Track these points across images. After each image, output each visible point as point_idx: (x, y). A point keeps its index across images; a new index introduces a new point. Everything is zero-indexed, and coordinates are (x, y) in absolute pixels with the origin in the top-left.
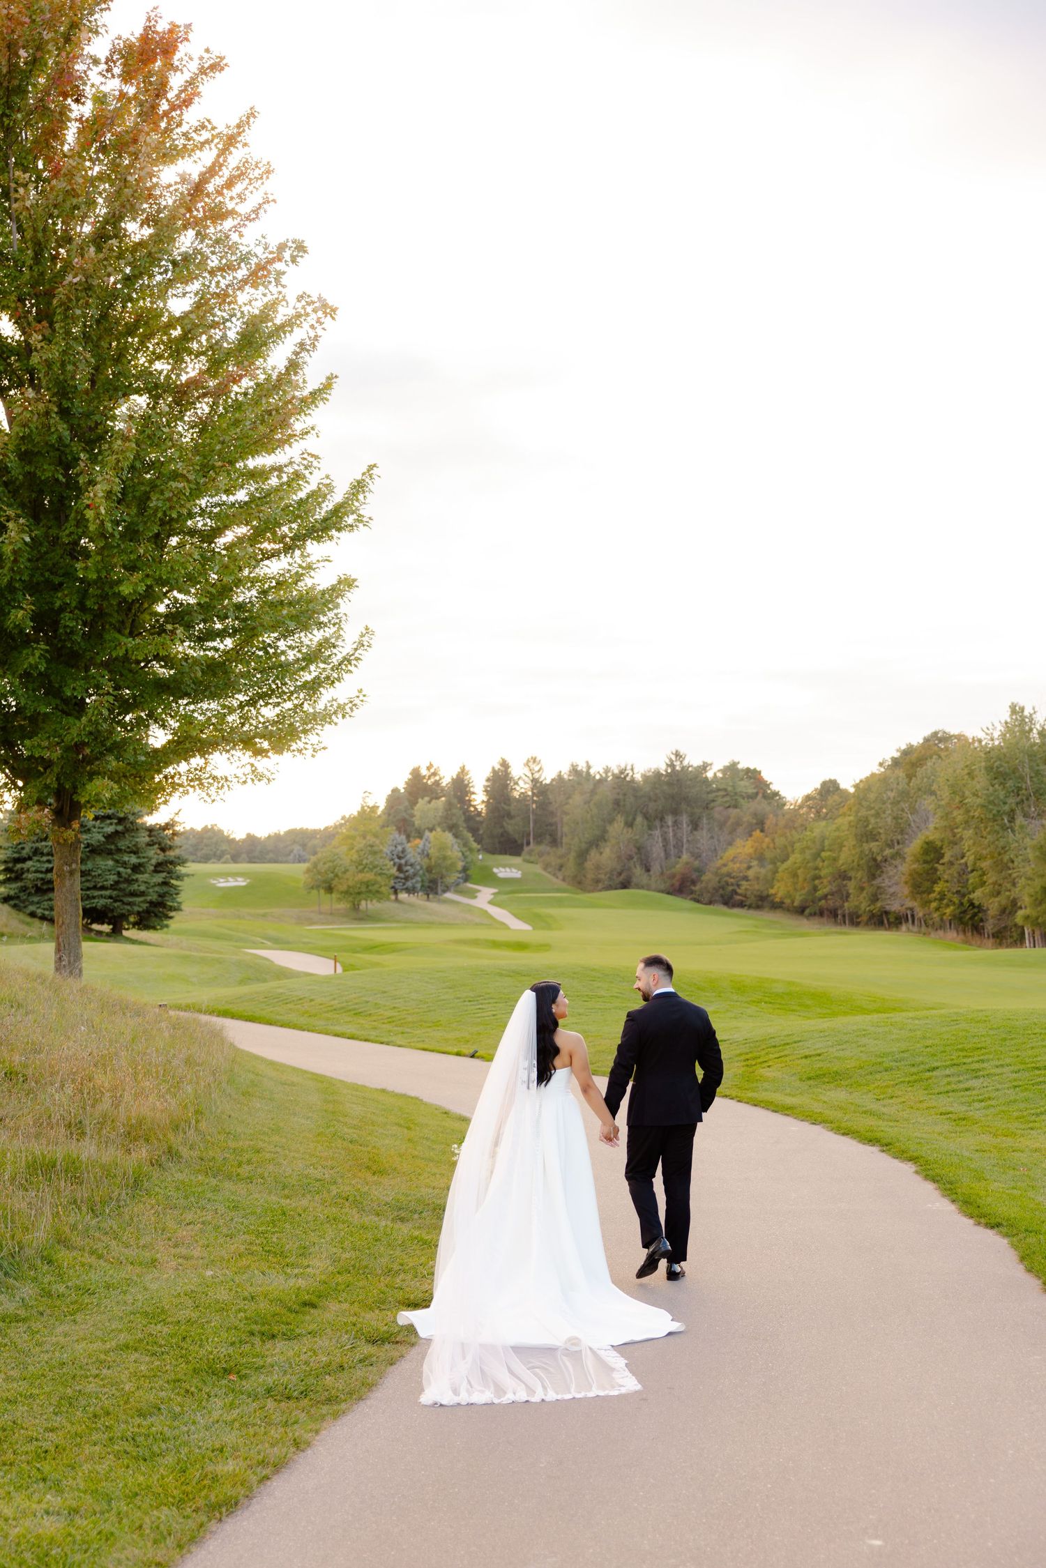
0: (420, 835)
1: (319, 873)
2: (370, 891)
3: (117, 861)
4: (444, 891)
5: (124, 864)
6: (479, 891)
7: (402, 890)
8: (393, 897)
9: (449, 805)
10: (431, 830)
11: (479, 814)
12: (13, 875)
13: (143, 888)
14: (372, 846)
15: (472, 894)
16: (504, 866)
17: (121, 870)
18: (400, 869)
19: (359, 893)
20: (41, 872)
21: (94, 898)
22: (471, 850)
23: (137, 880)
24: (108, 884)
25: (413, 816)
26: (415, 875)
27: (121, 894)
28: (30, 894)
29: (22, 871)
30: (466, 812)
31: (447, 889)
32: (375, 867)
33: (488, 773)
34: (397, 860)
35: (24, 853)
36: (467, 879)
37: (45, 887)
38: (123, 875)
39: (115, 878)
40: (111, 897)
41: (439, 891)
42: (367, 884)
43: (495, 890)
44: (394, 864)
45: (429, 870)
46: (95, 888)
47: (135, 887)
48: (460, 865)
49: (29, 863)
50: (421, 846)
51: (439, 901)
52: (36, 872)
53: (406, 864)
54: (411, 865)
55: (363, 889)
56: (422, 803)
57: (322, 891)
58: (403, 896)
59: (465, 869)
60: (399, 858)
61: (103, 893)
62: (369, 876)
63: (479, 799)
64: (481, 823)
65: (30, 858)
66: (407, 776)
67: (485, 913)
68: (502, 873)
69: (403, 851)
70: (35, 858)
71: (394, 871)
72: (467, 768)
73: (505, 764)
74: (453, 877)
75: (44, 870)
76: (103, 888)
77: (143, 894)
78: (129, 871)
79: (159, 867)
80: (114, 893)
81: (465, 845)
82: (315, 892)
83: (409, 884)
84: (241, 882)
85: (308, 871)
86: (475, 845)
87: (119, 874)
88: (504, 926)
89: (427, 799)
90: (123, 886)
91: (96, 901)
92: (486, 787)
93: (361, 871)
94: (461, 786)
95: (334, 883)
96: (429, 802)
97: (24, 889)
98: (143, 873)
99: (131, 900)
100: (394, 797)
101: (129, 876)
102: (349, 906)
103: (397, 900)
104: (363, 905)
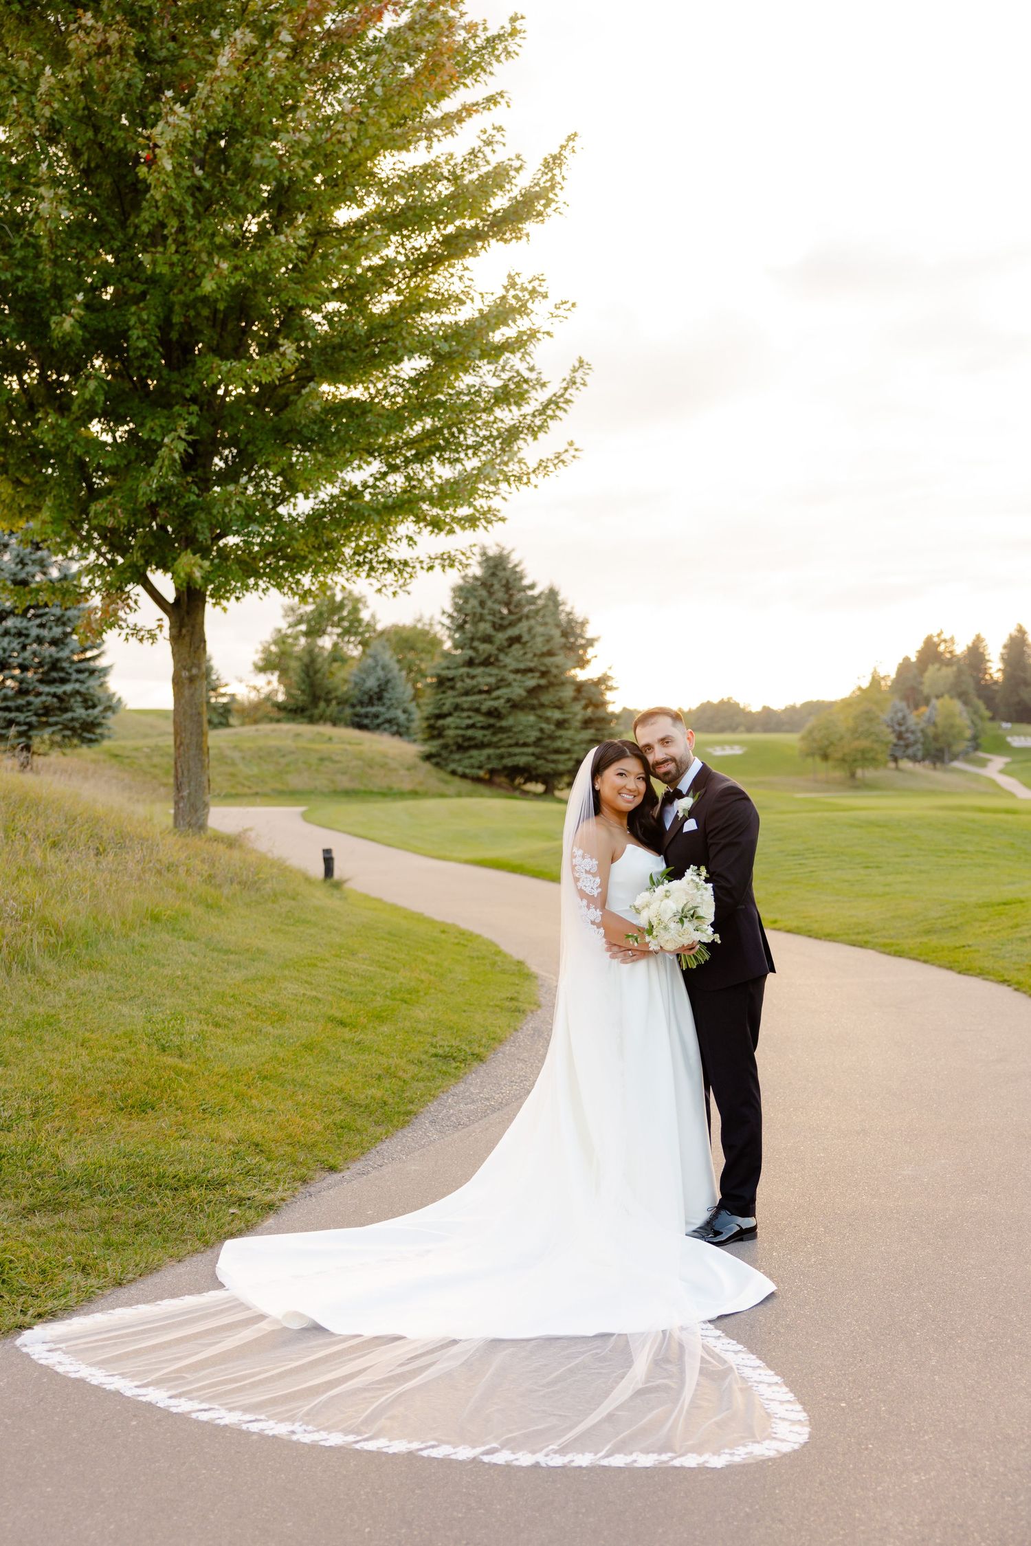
0: (927, 701)
1: (814, 740)
2: (865, 759)
3: (540, 717)
4: (952, 760)
5: (548, 720)
6: (990, 760)
7: (902, 758)
8: (892, 765)
9: (960, 673)
10: (938, 697)
11: (996, 683)
12: (435, 732)
13: (567, 745)
14: (867, 712)
15: (983, 763)
16: (1019, 735)
17: (544, 725)
18: (900, 736)
19: (855, 761)
20: (461, 728)
21: (515, 755)
22: (982, 718)
23: (560, 737)
24: (531, 739)
25: (921, 683)
26: (916, 742)
27: (544, 751)
28: (451, 752)
29: (444, 728)
30: (978, 681)
31: (955, 757)
32: (871, 734)
33: (1005, 639)
34: (897, 728)
35: (445, 709)
36: (977, 748)
37: (466, 744)
38: (547, 732)
39: (538, 734)
40: (533, 754)
41: (946, 758)
42: (863, 752)
43: (1006, 760)
44: (894, 731)
45: (936, 738)
46: (517, 745)
47: (558, 744)
48: (968, 733)
49: (449, 720)
50: (927, 714)
51: (946, 771)
52: (457, 728)
53: (907, 731)
54: (913, 732)
55: (859, 756)
56: (932, 669)
57: (818, 759)
58: (906, 764)
59: (975, 738)
60: (900, 725)
61: (526, 750)
62: (864, 743)
63: (995, 668)
64: (996, 691)
65: (450, 714)
66: (919, 645)
67: (993, 783)
68: (1016, 742)
69: (904, 718)
70: (456, 714)
71: (892, 738)
72: (983, 636)
73: (1021, 631)
74: (960, 746)
75: (464, 726)
76: (525, 745)
77: (568, 751)
78: (552, 727)
79: (587, 723)
80: (537, 750)
81: (976, 712)
82: (810, 760)
83: (910, 751)
84: (737, 751)
85: (803, 739)
86: (987, 714)
87: (541, 730)
88: (1012, 795)
89: (937, 666)
90: (546, 743)
91: (517, 758)
92: (1002, 654)
93: (858, 738)
94: (976, 655)
95: (830, 750)
96: (939, 670)
97: (445, 746)
98: (567, 729)
99: (555, 757)
100: (905, 666)
101: (553, 732)
102: (848, 774)
103: (897, 768)
104: (859, 773)
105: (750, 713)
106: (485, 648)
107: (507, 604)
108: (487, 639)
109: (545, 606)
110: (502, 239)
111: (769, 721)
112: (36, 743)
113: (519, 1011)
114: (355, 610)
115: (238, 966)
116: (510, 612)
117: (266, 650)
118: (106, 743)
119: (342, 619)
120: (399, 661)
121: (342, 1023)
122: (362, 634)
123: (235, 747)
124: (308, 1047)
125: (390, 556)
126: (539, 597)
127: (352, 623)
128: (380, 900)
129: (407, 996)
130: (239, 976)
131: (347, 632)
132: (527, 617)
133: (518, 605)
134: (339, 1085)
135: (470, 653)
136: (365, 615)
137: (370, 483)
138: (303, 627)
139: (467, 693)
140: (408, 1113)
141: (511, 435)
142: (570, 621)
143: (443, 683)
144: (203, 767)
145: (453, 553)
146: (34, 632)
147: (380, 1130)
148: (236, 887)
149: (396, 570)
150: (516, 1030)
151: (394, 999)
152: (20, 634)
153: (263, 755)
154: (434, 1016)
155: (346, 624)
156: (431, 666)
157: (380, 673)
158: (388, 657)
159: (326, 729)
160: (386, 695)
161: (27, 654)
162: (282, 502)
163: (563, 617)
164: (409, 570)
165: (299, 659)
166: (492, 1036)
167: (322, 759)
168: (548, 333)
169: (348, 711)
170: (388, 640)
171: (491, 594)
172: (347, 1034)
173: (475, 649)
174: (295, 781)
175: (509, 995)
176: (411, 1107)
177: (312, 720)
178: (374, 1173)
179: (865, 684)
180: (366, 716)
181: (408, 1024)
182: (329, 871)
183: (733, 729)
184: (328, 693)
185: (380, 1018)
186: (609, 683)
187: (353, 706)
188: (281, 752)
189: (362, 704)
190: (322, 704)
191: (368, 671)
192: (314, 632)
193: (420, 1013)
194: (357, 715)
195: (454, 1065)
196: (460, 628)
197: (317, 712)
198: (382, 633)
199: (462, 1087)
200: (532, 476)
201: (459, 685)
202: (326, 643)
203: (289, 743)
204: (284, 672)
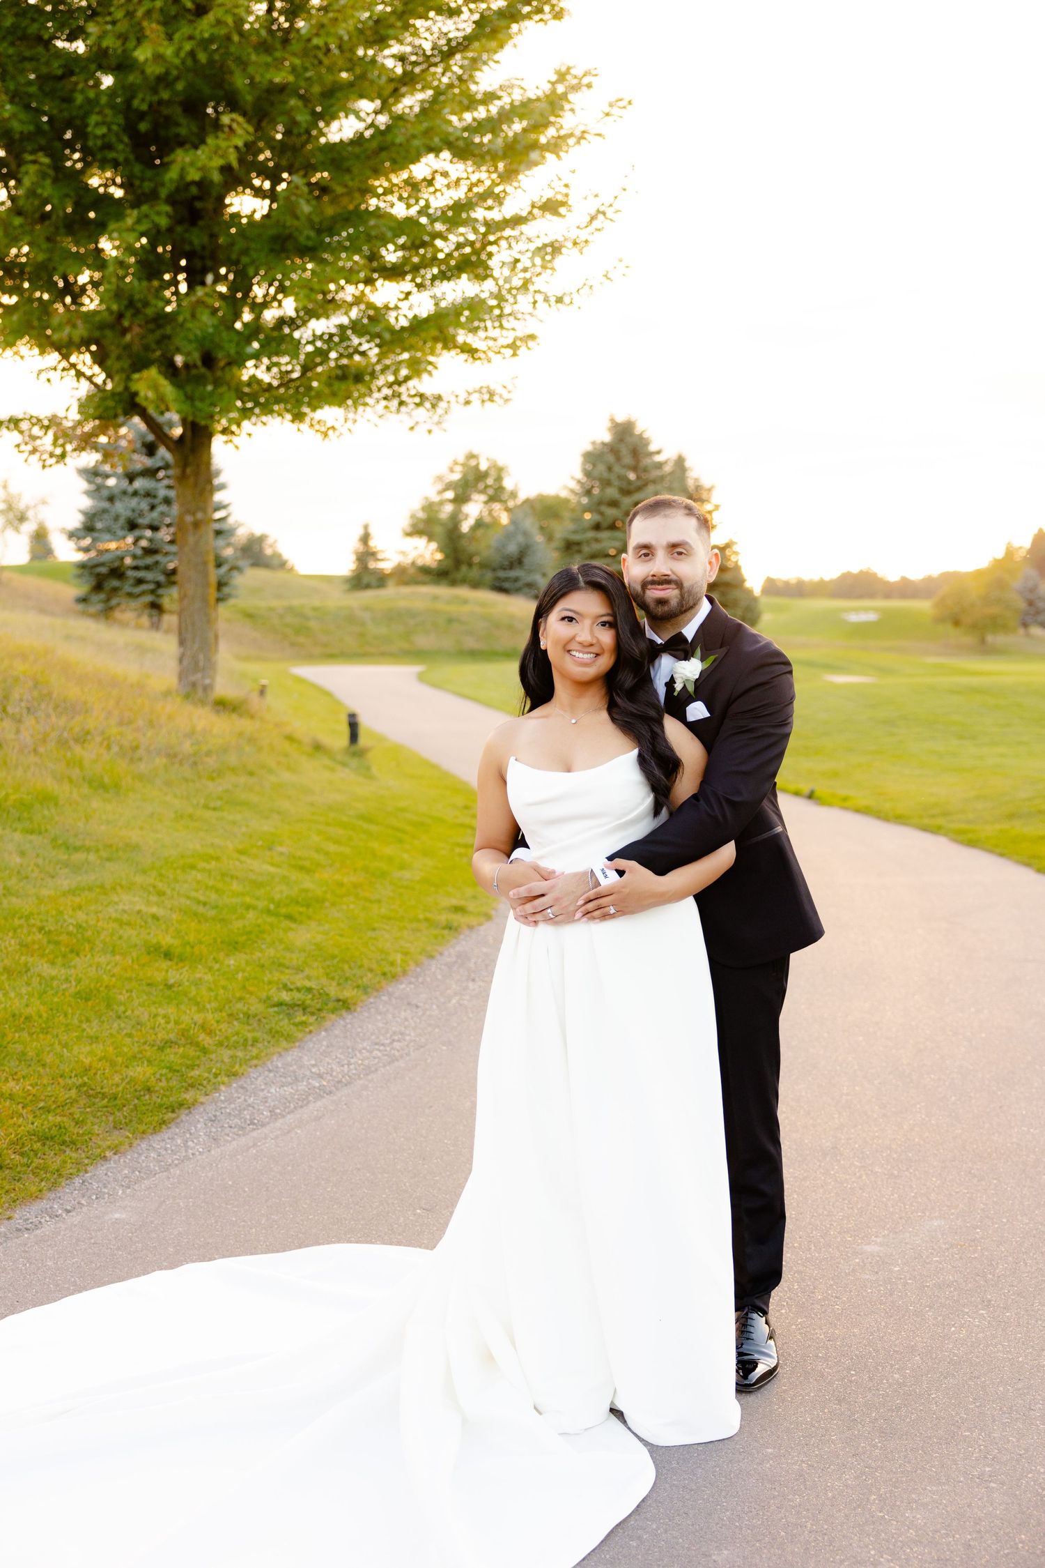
1: (947, 607)
2: (995, 625)
7: (1032, 625)
8: (1021, 631)
14: (1000, 582)
18: (1031, 603)
19: (985, 627)
32: (1002, 601)
34: (1028, 595)
42: (994, 618)
44: (1025, 599)
53: (1038, 599)
54: (1044, 600)
55: (990, 622)
57: (949, 625)
58: (1036, 630)
60: (1031, 592)
62: (995, 610)
69: (1035, 586)
71: (1022, 605)
82: (941, 626)
83: (1040, 618)
84: (871, 617)
85: (935, 605)
93: (989, 605)
95: (961, 617)
100: (1039, 537)
103: (1028, 635)
104: (990, 638)
105: (888, 583)
106: (611, 512)
107: (634, 469)
108: (614, 504)
109: (672, 473)
110: (541, 20)
111: (906, 589)
112: (166, 602)
113: (450, 928)
114: (499, 479)
115: (77, 869)
116: (638, 478)
117: (413, 516)
118: (232, 602)
119: (487, 487)
120: (542, 528)
121: (168, 955)
122: (505, 502)
123: (367, 609)
124: (84, 996)
125: (422, 391)
126: (666, 462)
127: (496, 490)
128: (435, 767)
129: (294, 910)
130: (66, 882)
131: (492, 499)
132: (654, 482)
133: (646, 470)
134: (87, 1061)
135: (597, 518)
136: (508, 484)
137: (391, 305)
138: (450, 495)
139: (593, 556)
140: (176, 1107)
141: (555, 248)
142: (698, 488)
143: (570, 547)
144: (209, 621)
145: (492, 387)
146: (162, 493)
147: (116, 1137)
148: (160, 761)
149: (428, 405)
150: (431, 957)
151: (277, 915)
152: (148, 494)
153: (392, 616)
154: (319, 938)
155: (490, 492)
156: (562, 530)
157: (520, 539)
158: (530, 524)
159: (463, 592)
160: (526, 561)
161: (155, 514)
162: (298, 327)
163: (690, 483)
164: (442, 405)
165: (443, 524)
166: (386, 969)
167: (450, 621)
168: (599, 135)
169: (489, 576)
170: (532, 507)
171: (618, 459)
172: (162, 971)
173: (602, 514)
174: (422, 641)
175: (454, 902)
176: (188, 1096)
177: (453, 583)
178: (49, 1227)
179: (1000, 554)
180: (507, 579)
181: (271, 952)
182: (354, 736)
183: (871, 595)
184: (471, 557)
185: (233, 946)
186: (735, 548)
187: (494, 570)
188: (411, 614)
189: (503, 568)
190: (464, 568)
191: (509, 536)
192: (461, 499)
193: (303, 936)
194: (498, 579)
195: (300, 1018)
196: (588, 492)
197: (459, 576)
198: (527, 501)
199: (295, 1053)
200: (575, 296)
201: (586, 549)
202: (474, 509)
203: (419, 605)
204: (431, 538)
